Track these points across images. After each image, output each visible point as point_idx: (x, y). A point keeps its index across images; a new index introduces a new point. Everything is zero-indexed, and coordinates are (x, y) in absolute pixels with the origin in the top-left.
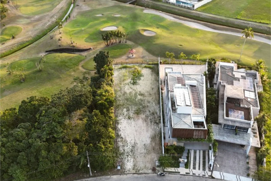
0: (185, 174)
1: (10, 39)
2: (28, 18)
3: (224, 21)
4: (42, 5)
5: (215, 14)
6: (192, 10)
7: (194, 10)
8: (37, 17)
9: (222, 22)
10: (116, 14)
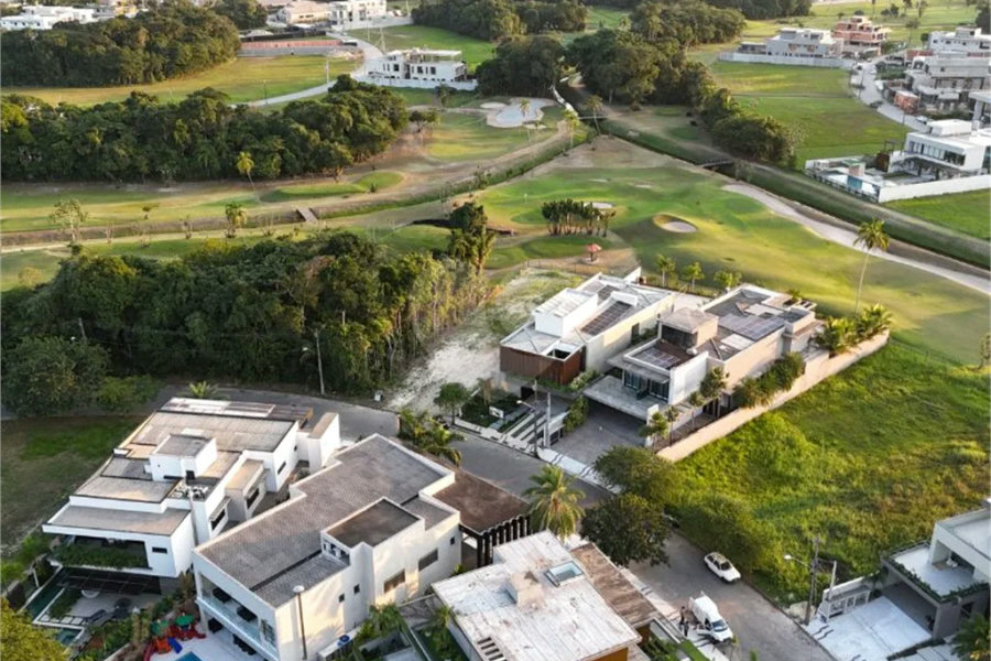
0: (489, 437)
1: (364, 192)
2: (432, 164)
3: (942, 240)
4: (485, 147)
5: (932, 221)
6: (871, 202)
7: (877, 203)
8: (453, 164)
9: (937, 243)
10: (642, 184)
